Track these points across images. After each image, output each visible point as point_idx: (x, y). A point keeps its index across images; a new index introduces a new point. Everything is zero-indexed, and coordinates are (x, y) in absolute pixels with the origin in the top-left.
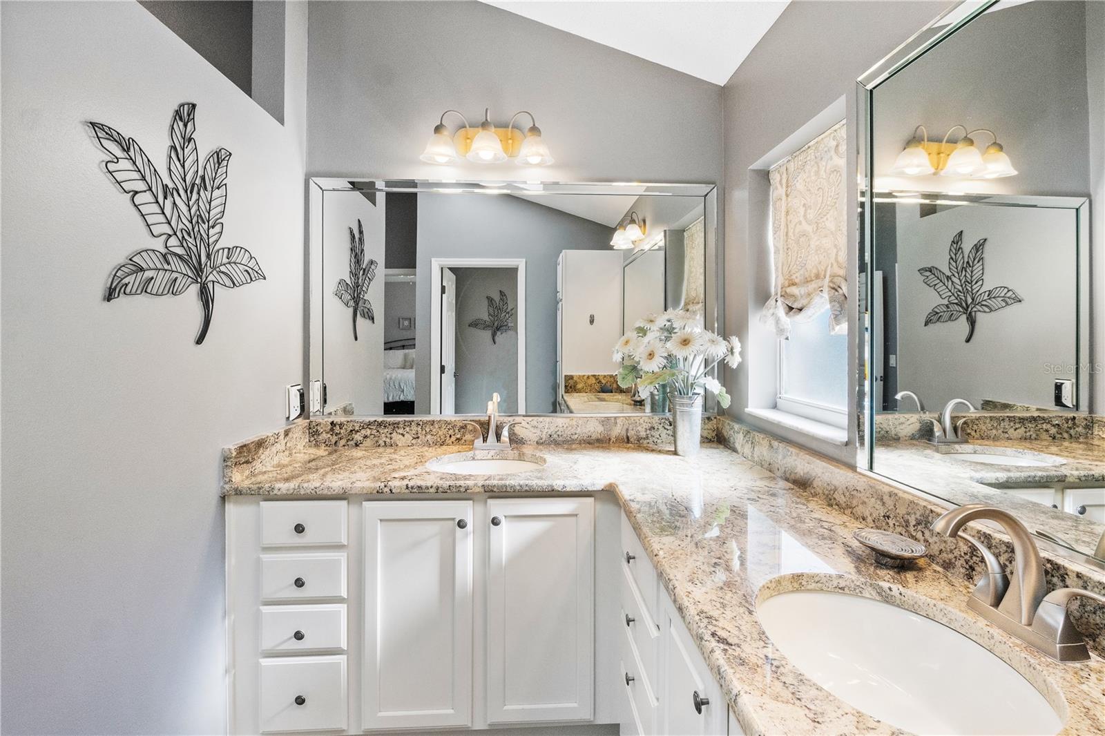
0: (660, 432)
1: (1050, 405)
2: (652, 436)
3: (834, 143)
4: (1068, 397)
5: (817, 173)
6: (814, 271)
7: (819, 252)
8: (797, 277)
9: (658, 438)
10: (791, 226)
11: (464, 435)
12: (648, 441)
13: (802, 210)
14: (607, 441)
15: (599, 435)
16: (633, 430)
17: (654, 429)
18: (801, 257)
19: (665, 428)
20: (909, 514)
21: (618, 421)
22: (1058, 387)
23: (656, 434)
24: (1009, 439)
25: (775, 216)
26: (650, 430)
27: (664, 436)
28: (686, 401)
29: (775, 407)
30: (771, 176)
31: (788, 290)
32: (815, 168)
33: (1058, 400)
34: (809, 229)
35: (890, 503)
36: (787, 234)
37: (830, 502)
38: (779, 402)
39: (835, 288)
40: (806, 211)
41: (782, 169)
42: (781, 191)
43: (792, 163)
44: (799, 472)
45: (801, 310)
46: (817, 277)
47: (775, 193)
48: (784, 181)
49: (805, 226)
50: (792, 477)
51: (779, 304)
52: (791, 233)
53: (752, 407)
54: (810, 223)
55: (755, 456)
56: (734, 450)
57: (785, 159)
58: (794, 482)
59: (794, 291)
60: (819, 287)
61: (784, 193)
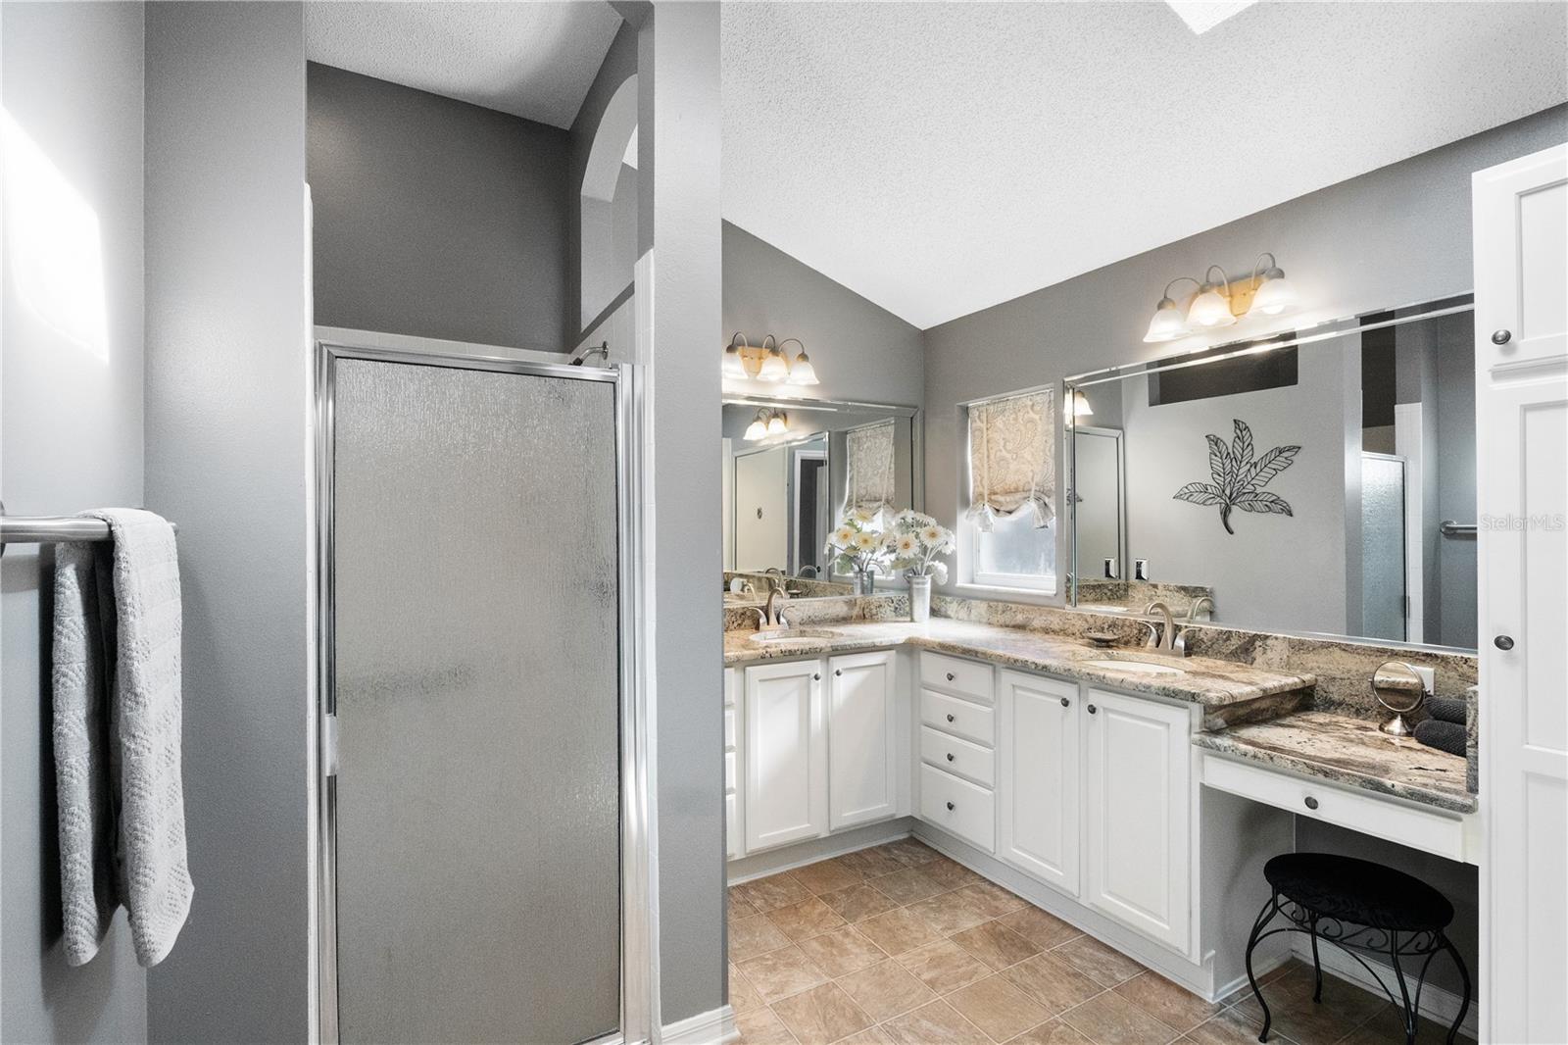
0: (886, 608)
1: (1104, 580)
2: (881, 613)
3: (1030, 403)
4: (1113, 573)
5: (1016, 419)
6: (1014, 485)
7: (1018, 473)
8: (997, 488)
10: (992, 452)
11: (744, 621)
12: (877, 616)
13: (1002, 443)
14: (850, 619)
15: (844, 614)
16: (867, 608)
17: (881, 606)
18: (1000, 475)
19: (889, 606)
21: (858, 602)
22: (1107, 564)
23: (882, 610)
24: (1087, 601)
25: (973, 441)
26: (879, 607)
28: (920, 580)
29: (973, 582)
30: (970, 411)
31: (993, 497)
32: (1013, 416)
33: (1108, 574)
34: (1008, 456)
35: (1091, 621)
36: (988, 457)
37: (1046, 631)
38: (976, 579)
39: (1038, 499)
40: (1005, 444)
41: (981, 409)
42: (981, 425)
43: (992, 407)
44: (1020, 618)
45: (1010, 512)
46: (1017, 491)
47: (974, 425)
48: (984, 417)
49: (1004, 453)
50: (1013, 623)
51: (987, 507)
52: (992, 457)
53: (961, 582)
54: (1009, 452)
55: (973, 617)
56: (947, 617)
57: (985, 402)
58: (1014, 627)
59: (1001, 498)
60: (1025, 498)
61: (984, 426)
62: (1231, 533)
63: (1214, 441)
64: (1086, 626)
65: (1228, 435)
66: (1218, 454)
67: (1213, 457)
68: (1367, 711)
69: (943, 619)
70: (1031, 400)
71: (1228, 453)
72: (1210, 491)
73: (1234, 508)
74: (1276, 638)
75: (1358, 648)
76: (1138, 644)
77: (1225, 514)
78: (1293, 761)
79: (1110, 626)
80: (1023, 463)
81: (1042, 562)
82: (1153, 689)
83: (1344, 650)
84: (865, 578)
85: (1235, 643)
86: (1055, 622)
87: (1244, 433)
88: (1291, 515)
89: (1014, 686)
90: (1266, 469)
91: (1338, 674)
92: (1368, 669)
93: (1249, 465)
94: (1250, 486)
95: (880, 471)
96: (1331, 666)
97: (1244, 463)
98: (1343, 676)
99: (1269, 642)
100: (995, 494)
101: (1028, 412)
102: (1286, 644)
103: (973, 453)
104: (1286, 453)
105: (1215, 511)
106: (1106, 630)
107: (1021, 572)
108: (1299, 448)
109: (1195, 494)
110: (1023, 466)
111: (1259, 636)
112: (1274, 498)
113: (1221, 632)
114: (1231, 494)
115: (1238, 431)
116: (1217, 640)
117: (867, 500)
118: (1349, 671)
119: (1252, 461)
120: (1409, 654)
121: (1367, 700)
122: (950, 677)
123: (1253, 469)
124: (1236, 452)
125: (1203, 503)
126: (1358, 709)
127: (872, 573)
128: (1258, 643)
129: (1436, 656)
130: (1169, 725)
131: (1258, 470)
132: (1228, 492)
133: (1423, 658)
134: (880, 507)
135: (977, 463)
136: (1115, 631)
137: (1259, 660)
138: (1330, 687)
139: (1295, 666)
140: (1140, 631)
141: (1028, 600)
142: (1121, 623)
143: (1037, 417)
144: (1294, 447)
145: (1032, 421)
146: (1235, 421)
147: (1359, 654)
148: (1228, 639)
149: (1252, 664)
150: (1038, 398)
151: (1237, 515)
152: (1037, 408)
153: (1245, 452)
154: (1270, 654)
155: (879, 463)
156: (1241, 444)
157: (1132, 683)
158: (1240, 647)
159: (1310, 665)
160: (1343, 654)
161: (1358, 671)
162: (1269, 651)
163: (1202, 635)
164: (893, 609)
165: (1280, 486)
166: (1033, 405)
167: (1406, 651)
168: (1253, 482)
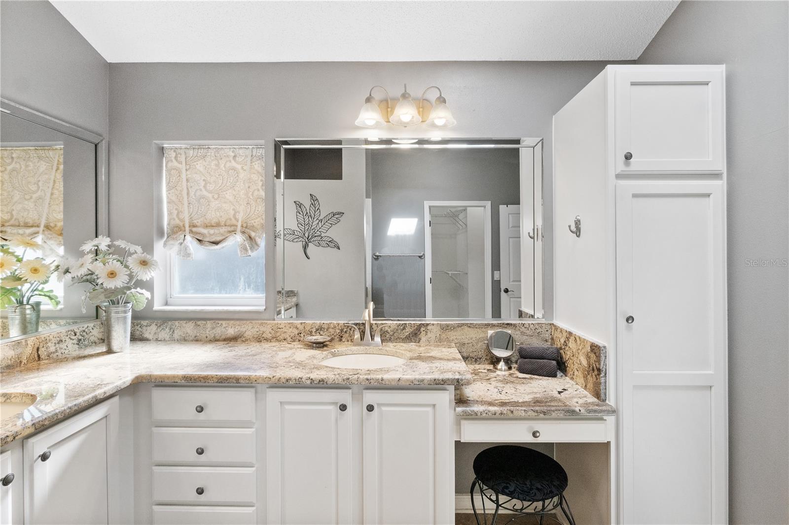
0: (67, 342)
2: (61, 348)
3: (233, 154)
5: (218, 165)
6: (215, 220)
7: (220, 210)
8: (198, 222)
9: (65, 349)
10: (192, 190)
12: (57, 354)
13: (203, 183)
14: (19, 365)
15: (9, 361)
16: (43, 347)
17: (62, 341)
18: (201, 211)
19: (71, 339)
20: (311, 328)
21: (29, 342)
23: (63, 346)
25: (168, 179)
26: (58, 343)
27: (70, 346)
29: (166, 304)
30: (167, 151)
32: (215, 162)
34: (209, 195)
36: (188, 194)
37: (259, 339)
38: (170, 300)
39: (243, 233)
40: (206, 184)
41: (179, 151)
42: (179, 166)
43: (191, 152)
44: (231, 332)
45: (216, 243)
46: (218, 225)
47: (170, 164)
48: (182, 158)
49: (205, 193)
50: (223, 337)
51: (188, 238)
52: (192, 194)
53: (158, 306)
54: (210, 192)
55: (176, 336)
56: (147, 340)
57: (184, 146)
58: (225, 340)
59: (205, 231)
60: (230, 232)
61: (183, 167)
62: (308, 258)
63: (299, 205)
64: (296, 332)
65: (307, 203)
66: (301, 213)
67: (298, 214)
68: (480, 359)
69: (139, 343)
70: (233, 152)
71: (307, 213)
72: (296, 234)
73: (310, 244)
74: (433, 325)
75: (476, 324)
76: (341, 340)
77: (305, 248)
78: (525, 410)
79: (317, 330)
80: (225, 203)
81: (241, 284)
82: (426, 382)
83: (469, 327)
84: (28, 312)
85: (408, 330)
86: (268, 332)
87: (315, 202)
88: (339, 249)
89: (281, 402)
90: (326, 224)
91: (466, 341)
92: (481, 336)
93: (318, 220)
94: (318, 232)
95: (34, 196)
96: (463, 337)
97: (315, 219)
98: (469, 342)
99: (429, 327)
100: (195, 226)
101: (230, 162)
102: (439, 327)
103: (169, 189)
104: (337, 215)
105: (299, 246)
106: (314, 334)
107: (220, 293)
108: (343, 213)
109: (287, 235)
110: (224, 205)
111: (423, 324)
112: (331, 239)
113: (399, 325)
114: (308, 237)
115: (312, 201)
116: (397, 330)
117: (12, 226)
118: (471, 339)
119: (320, 219)
120: (500, 325)
121: (480, 353)
122: (200, 409)
123: (320, 223)
124: (311, 212)
125: (293, 241)
126: (476, 359)
127: (38, 304)
128: (422, 329)
129: (511, 324)
130: (434, 406)
131: (323, 224)
132: (307, 235)
133: (506, 326)
134: (38, 233)
135: (174, 198)
136: (321, 332)
137: (424, 339)
138: (462, 349)
139: (444, 340)
140: (342, 330)
141: (237, 316)
142: (326, 327)
143: (239, 167)
144: (341, 213)
145: (234, 169)
146: (311, 195)
147: (476, 328)
148: (404, 329)
149: (419, 342)
150: (241, 151)
151: (311, 248)
152: (239, 159)
153: (316, 213)
154: (429, 335)
155: (34, 188)
156: (314, 208)
157: (408, 380)
158: (412, 333)
159: (451, 339)
160: (469, 329)
161: (476, 337)
162: (429, 333)
163: (387, 328)
164: (75, 342)
165: (334, 233)
166: (235, 157)
167: (498, 324)
168: (319, 230)
